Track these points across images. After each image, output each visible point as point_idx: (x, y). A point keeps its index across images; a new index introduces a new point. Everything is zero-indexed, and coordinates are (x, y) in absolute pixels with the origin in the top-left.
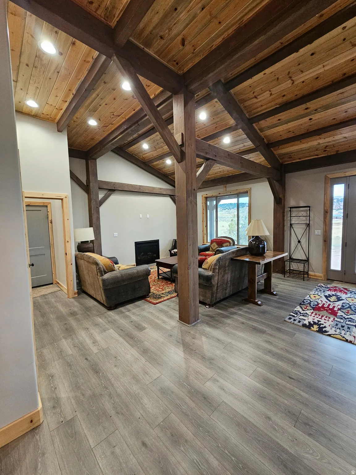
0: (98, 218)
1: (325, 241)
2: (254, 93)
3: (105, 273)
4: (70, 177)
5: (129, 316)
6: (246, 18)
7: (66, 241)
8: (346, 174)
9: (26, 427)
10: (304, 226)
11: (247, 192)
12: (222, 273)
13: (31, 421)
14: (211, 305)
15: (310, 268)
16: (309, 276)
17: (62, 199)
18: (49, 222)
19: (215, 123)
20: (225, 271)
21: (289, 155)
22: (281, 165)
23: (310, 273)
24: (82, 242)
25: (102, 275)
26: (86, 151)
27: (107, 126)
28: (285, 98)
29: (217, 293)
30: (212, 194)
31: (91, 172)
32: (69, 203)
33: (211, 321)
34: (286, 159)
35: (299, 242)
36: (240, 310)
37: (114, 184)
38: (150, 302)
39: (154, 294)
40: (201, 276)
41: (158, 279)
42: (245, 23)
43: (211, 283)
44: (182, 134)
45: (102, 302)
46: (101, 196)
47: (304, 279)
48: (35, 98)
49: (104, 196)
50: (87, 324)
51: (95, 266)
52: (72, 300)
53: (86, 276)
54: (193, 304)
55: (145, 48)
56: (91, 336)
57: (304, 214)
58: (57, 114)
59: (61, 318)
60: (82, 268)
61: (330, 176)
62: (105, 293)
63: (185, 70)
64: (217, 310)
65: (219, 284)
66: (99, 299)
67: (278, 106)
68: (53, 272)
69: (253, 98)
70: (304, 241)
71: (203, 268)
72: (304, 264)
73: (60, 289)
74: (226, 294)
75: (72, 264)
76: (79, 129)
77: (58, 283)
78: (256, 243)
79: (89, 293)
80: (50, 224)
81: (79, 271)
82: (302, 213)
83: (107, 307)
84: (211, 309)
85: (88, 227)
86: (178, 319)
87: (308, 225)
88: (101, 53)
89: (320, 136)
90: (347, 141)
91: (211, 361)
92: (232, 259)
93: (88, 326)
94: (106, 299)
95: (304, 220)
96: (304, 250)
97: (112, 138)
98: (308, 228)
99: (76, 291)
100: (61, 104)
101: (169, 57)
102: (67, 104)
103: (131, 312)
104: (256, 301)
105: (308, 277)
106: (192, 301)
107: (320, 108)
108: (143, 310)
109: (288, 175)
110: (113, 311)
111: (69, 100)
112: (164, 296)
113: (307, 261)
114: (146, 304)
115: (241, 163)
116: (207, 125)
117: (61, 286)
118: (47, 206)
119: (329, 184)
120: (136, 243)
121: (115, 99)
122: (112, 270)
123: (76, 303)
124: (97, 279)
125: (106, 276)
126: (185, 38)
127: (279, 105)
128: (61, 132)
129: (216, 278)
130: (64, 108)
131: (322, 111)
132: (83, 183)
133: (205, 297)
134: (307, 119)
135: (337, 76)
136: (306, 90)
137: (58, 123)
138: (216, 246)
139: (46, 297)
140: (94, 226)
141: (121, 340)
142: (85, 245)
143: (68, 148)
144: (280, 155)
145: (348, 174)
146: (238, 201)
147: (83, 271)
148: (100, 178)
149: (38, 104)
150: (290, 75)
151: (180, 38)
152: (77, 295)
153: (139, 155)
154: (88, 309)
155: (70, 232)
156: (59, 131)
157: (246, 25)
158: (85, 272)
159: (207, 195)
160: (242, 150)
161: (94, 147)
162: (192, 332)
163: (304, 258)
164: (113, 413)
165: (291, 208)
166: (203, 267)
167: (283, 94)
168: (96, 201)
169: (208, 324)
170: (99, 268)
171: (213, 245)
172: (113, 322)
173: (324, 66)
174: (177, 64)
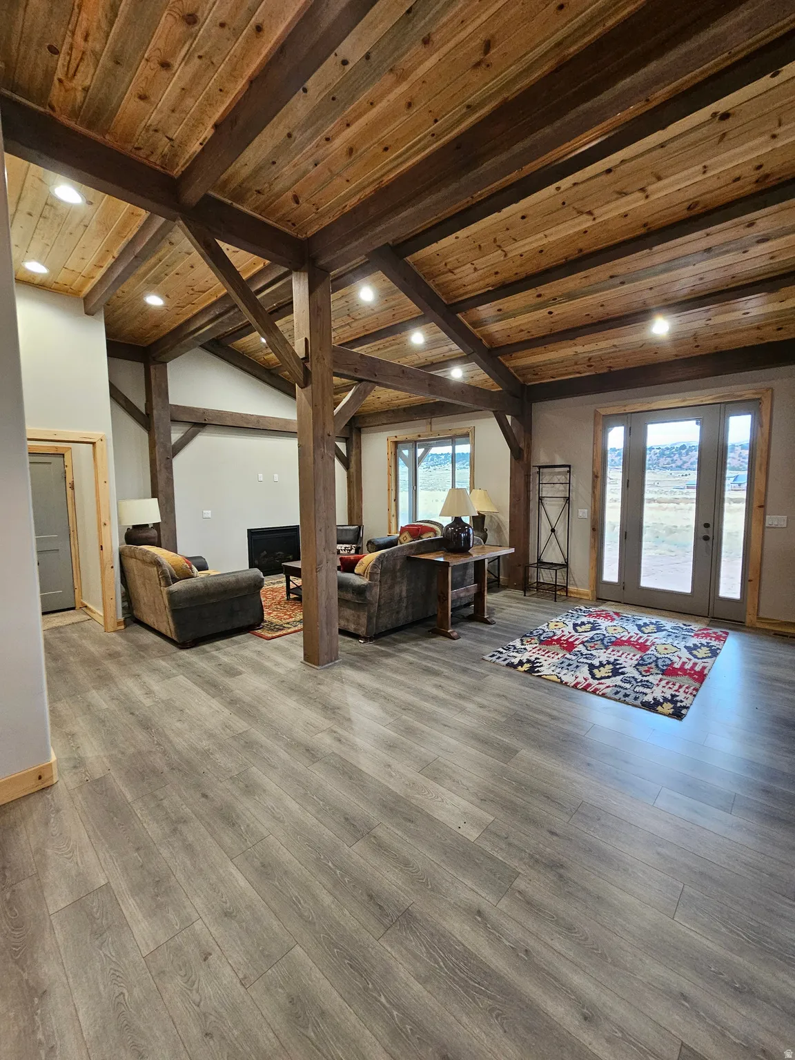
0: (170, 481)
1: (594, 529)
2: (446, 264)
3: (175, 580)
4: (111, 396)
5: (216, 657)
6: (386, 179)
7: (102, 524)
8: (626, 408)
9: (31, 785)
10: (562, 502)
11: (467, 435)
12: (389, 582)
13: (40, 778)
14: (366, 639)
15: (570, 578)
16: (569, 595)
17: (93, 443)
18: (68, 486)
19: (390, 308)
20: (394, 578)
21: (534, 369)
22: (523, 386)
23: (570, 588)
24: (134, 527)
25: (168, 585)
26: (145, 346)
27: (183, 307)
28: (499, 277)
29: (378, 617)
30: (405, 437)
31: (155, 387)
32: (107, 451)
33: (358, 662)
34: (529, 376)
35: (553, 530)
36: (416, 645)
37: (205, 411)
38: (261, 636)
39: (272, 623)
40: (342, 586)
41: (288, 599)
42: (387, 184)
43: (366, 598)
44: (306, 339)
45: (169, 634)
46: (176, 436)
47: (555, 599)
48: (40, 260)
49: (183, 436)
50: (136, 669)
51: (155, 568)
52: (114, 635)
53: (139, 590)
54: (325, 632)
55: (234, 204)
56: (144, 685)
57: (562, 479)
58: (83, 285)
59: (90, 661)
60: (132, 575)
61: (603, 412)
62: (173, 616)
63: (308, 233)
64: (378, 647)
65: (382, 602)
66: (163, 631)
67: (490, 288)
68: (75, 585)
69: (447, 272)
70: (560, 530)
71: (356, 574)
72: (556, 570)
73: (89, 618)
74: (397, 620)
75: (112, 567)
76: (127, 310)
77: (86, 607)
78: (454, 530)
79: (146, 622)
80: (69, 490)
81: (128, 581)
82: (559, 477)
83: (179, 644)
84: (367, 645)
85: (149, 498)
86: (302, 659)
87: (568, 499)
88: (154, 212)
89: (574, 341)
90: (619, 351)
91: (336, 710)
92: (408, 559)
93: (140, 672)
94: (175, 628)
95: (560, 491)
96: (562, 547)
97: (193, 328)
98: (567, 505)
99: (121, 618)
100: (93, 269)
101: (279, 215)
102: (102, 271)
103: (221, 650)
104: (449, 631)
105: (567, 596)
106: (324, 626)
107: (560, 296)
108: (245, 648)
109: (536, 407)
110: (188, 651)
111: (107, 265)
112: (289, 626)
113: (566, 565)
114: (253, 639)
115: (429, 385)
116: (376, 310)
117: (92, 611)
118: (63, 455)
119: (600, 427)
120: (250, 531)
121: (192, 267)
122: (189, 576)
123: (119, 639)
124: (158, 592)
125: (176, 587)
126: (298, 195)
127: (492, 286)
128: (92, 314)
129: (377, 590)
130: (98, 276)
131: (564, 302)
132: (139, 410)
133: (358, 624)
134: (544, 312)
135: (570, 252)
136: (530, 268)
137: (86, 299)
138: (409, 539)
139: (62, 630)
140: (160, 495)
141: (196, 689)
142: (140, 531)
143: (107, 340)
144: (517, 369)
145: (628, 409)
146: (454, 450)
147: (135, 581)
148: (173, 400)
149: (46, 267)
150: (498, 243)
151: (290, 194)
152: (123, 627)
153: (256, 354)
154: (143, 648)
155: (109, 508)
156: (89, 313)
157: (387, 187)
158: (139, 582)
159: (396, 437)
160: (448, 356)
161: (159, 340)
162: (320, 677)
163: (561, 560)
164: (166, 769)
165: (540, 467)
166: (356, 571)
167: (496, 270)
168: (165, 446)
169: (352, 665)
170: (163, 572)
171: (403, 536)
172: (186, 667)
173: (546, 236)
174: (294, 224)
